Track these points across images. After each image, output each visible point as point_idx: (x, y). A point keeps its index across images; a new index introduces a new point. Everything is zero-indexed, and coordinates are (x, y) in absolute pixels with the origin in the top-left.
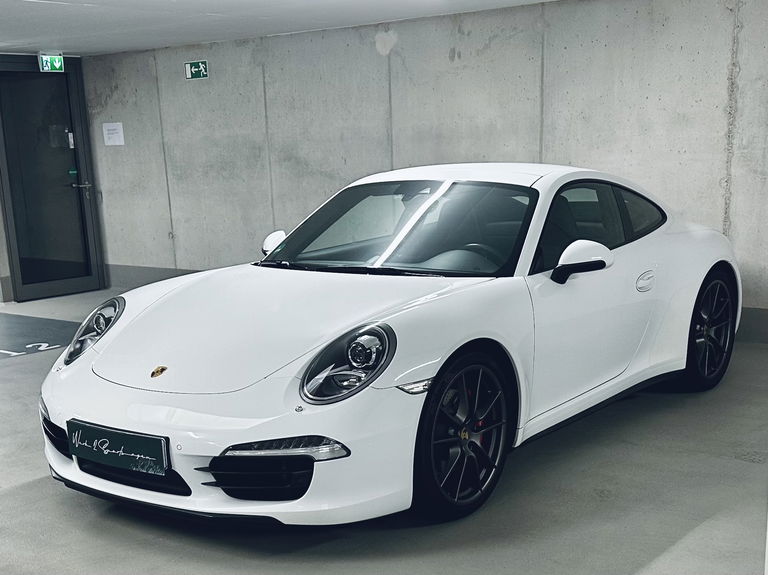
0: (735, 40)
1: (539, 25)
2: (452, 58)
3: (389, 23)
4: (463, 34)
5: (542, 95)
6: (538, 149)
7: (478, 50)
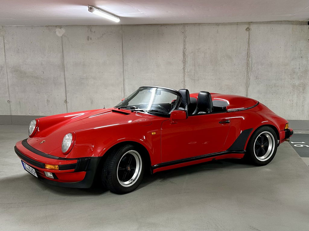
0: (184, 41)
1: (120, 32)
2: (88, 39)
3: (61, 26)
4: (92, 32)
5: (123, 54)
6: (122, 71)
7: (99, 38)
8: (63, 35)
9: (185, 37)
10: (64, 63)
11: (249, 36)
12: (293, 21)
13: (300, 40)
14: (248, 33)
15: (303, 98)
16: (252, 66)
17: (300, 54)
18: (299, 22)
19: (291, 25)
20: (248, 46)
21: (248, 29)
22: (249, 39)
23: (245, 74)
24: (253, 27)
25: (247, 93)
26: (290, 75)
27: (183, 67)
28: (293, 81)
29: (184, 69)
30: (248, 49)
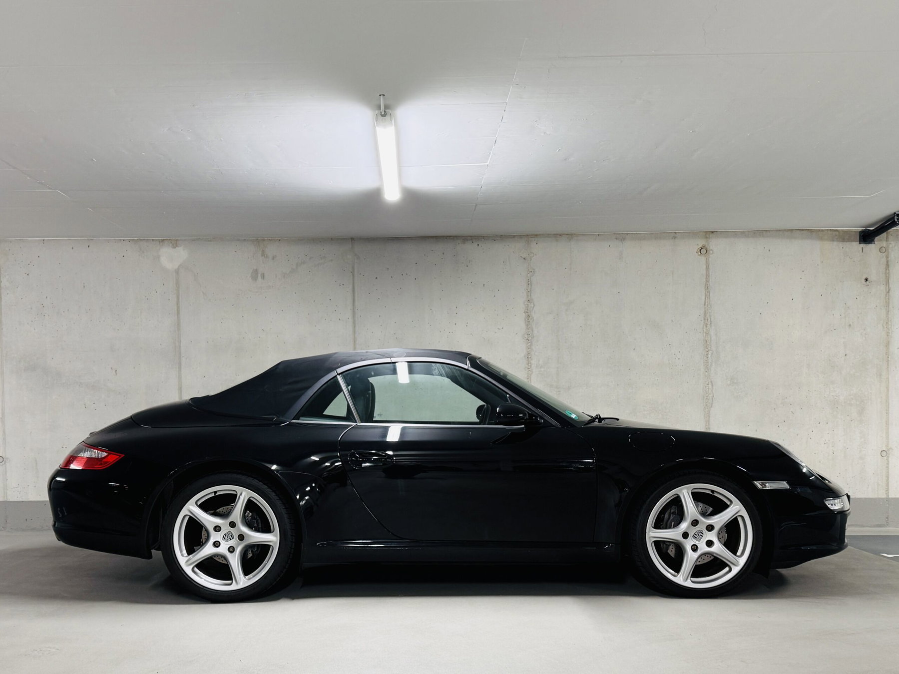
0: (529, 283)
1: (349, 256)
2: (254, 278)
3: (177, 240)
4: (267, 257)
5: (354, 317)
7: (285, 274)
8: (179, 267)
9: (531, 272)
10: (180, 342)
11: (708, 268)
12: (822, 231)
13: (842, 281)
14: (704, 262)
15: (861, 437)
16: (717, 348)
17: (845, 317)
18: (837, 233)
20: (705, 296)
21: (703, 250)
22: (708, 276)
23: (699, 370)
24: (717, 245)
25: (708, 422)
26: (823, 373)
27: (525, 352)
28: (832, 389)
29: (528, 357)
30: (707, 304)
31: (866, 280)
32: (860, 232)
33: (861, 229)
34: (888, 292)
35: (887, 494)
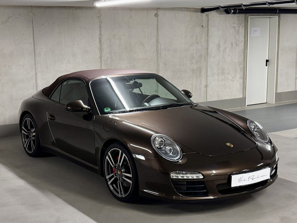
9: (101, 22)
11: (157, 22)
12: (191, 8)
13: (196, 27)
14: (156, 19)
15: (200, 82)
16: (160, 52)
17: (196, 40)
18: (194, 9)
19: (189, 12)
20: (157, 32)
21: (156, 15)
22: (158, 25)
23: (155, 60)
24: (160, 13)
26: (190, 60)
27: (99, 55)
28: (192, 65)
29: (101, 57)
30: (157, 36)
31: (202, 26)
32: (201, 9)
33: (201, 8)
34: (208, 30)
35: (207, 100)
